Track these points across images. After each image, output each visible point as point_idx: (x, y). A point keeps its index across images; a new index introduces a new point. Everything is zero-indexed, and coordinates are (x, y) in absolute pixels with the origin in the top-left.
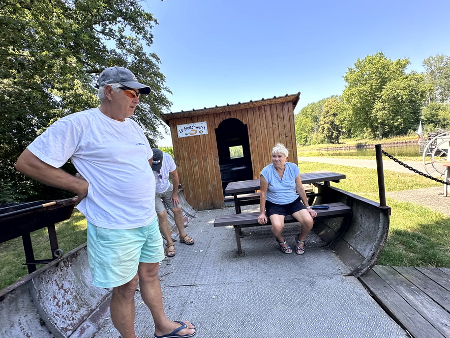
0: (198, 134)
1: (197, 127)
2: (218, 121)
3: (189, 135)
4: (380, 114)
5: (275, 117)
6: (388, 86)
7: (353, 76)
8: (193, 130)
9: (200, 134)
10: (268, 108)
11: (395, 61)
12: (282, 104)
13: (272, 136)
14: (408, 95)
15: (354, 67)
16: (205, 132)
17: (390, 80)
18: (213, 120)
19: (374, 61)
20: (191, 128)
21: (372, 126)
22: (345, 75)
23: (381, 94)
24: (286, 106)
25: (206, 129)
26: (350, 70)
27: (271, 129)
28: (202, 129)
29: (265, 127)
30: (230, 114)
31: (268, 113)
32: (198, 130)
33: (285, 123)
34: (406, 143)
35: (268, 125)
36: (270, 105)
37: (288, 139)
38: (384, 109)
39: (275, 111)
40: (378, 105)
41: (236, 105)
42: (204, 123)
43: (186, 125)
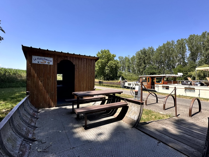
0: (46, 63)
1: (46, 60)
2: (60, 60)
3: (40, 63)
4: (107, 71)
5: (88, 64)
6: (110, 62)
7: (99, 55)
8: (43, 61)
9: (48, 64)
10: (85, 60)
11: (112, 54)
12: (91, 60)
13: (86, 72)
14: (115, 67)
15: (100, 52)
16: (51, 63)
17: (110, 60)
18: (57, 58)
19: (107, 52)
20: (42, 59)
21: (104, 75)
22: (97, 54)
23: (108, 64)
24: (93, 61)
25: (52, 62)
26: (99, 52)
27: (85, 70)
28: (50, 61)
29: (83, 68)
30: (67, 58)
31: (85, 62)
32: (47, 61)
33: (92, 68)
34: (114, 83)
35: (85, 67)
36: (86, 59)
37: (92, 75)
38: (108, 70)
39: (88, 62)
40: (106, 68)
41: (72, 54)
42: (51, 58)
43: (40, 57)
